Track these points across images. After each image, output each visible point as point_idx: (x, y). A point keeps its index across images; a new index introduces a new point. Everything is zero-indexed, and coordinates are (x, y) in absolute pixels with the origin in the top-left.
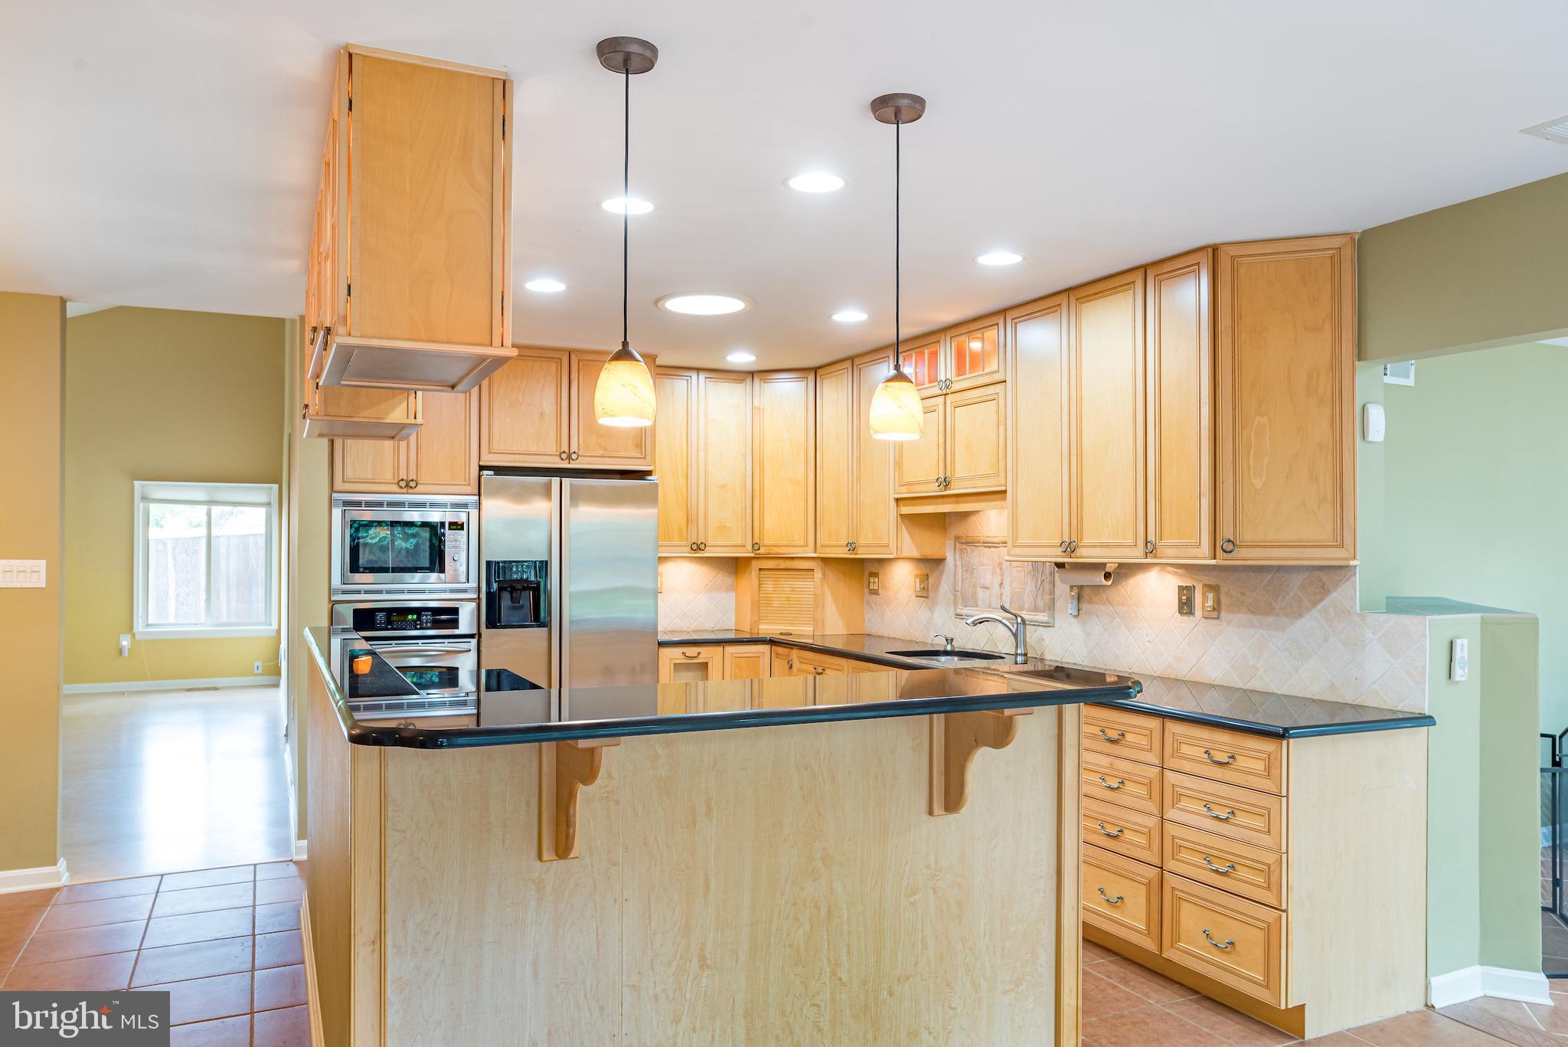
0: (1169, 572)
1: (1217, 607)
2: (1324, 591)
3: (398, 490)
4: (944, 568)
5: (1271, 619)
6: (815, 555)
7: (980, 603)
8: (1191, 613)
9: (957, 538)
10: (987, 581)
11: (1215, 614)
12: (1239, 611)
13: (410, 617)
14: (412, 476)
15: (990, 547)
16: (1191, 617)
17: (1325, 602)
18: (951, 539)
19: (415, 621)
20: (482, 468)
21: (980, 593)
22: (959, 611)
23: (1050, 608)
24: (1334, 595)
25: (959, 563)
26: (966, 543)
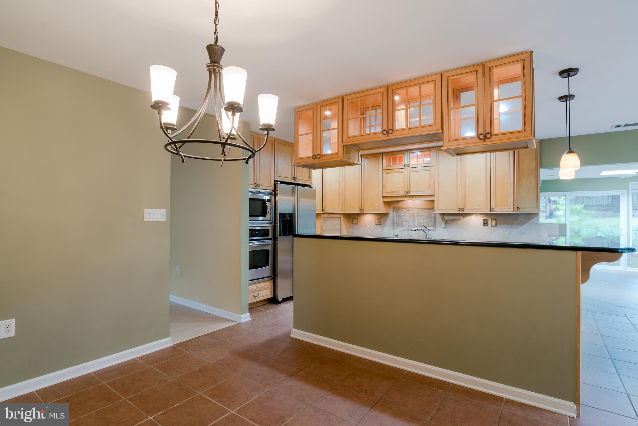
0: (479, 216)
1: (496, 224)
2: (530, 219)
3: (254, 187)
4: (388, 216)
5: (513, 226)
6: (342, 213)
7: (405, 225)
8: (487, 225)
9: (394, 208)
10: (408, 219)
11: (496, 225)
12: (503, 225)
13: (257, 232)
14: (258, 183)
15: (409, 210)
16: (487, 227)
17: (530, 222)
18: (391, 208)
19: (258, 234)
20: (275, 181)
21: (405, 223)
22: (395, 228)
23: (434, 226)
24: (532, 220)
25: (395, 215)
26: (398, 209)
